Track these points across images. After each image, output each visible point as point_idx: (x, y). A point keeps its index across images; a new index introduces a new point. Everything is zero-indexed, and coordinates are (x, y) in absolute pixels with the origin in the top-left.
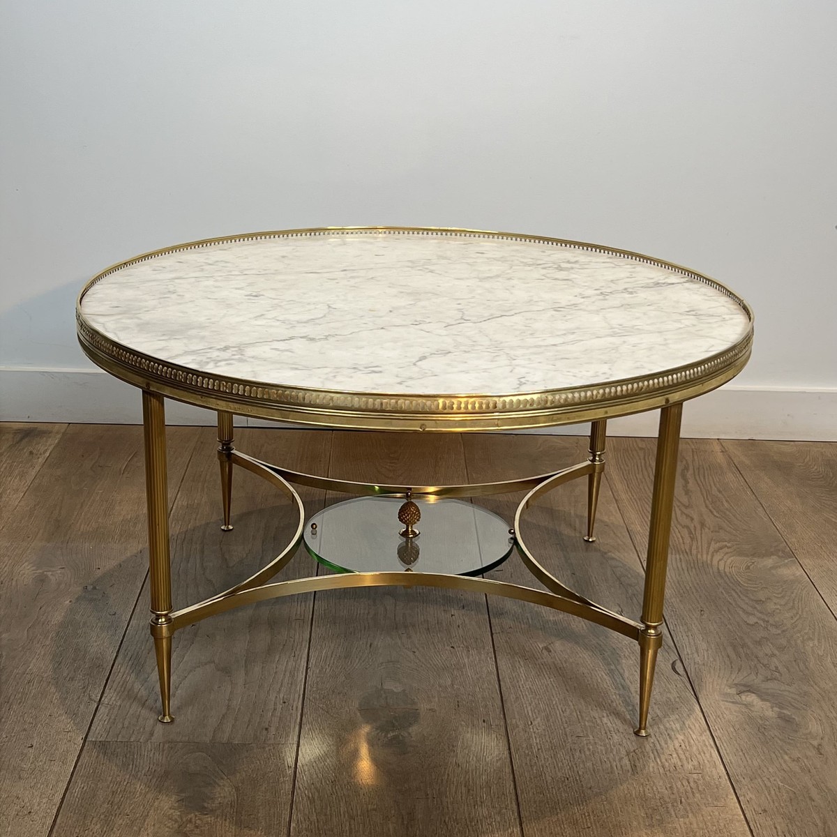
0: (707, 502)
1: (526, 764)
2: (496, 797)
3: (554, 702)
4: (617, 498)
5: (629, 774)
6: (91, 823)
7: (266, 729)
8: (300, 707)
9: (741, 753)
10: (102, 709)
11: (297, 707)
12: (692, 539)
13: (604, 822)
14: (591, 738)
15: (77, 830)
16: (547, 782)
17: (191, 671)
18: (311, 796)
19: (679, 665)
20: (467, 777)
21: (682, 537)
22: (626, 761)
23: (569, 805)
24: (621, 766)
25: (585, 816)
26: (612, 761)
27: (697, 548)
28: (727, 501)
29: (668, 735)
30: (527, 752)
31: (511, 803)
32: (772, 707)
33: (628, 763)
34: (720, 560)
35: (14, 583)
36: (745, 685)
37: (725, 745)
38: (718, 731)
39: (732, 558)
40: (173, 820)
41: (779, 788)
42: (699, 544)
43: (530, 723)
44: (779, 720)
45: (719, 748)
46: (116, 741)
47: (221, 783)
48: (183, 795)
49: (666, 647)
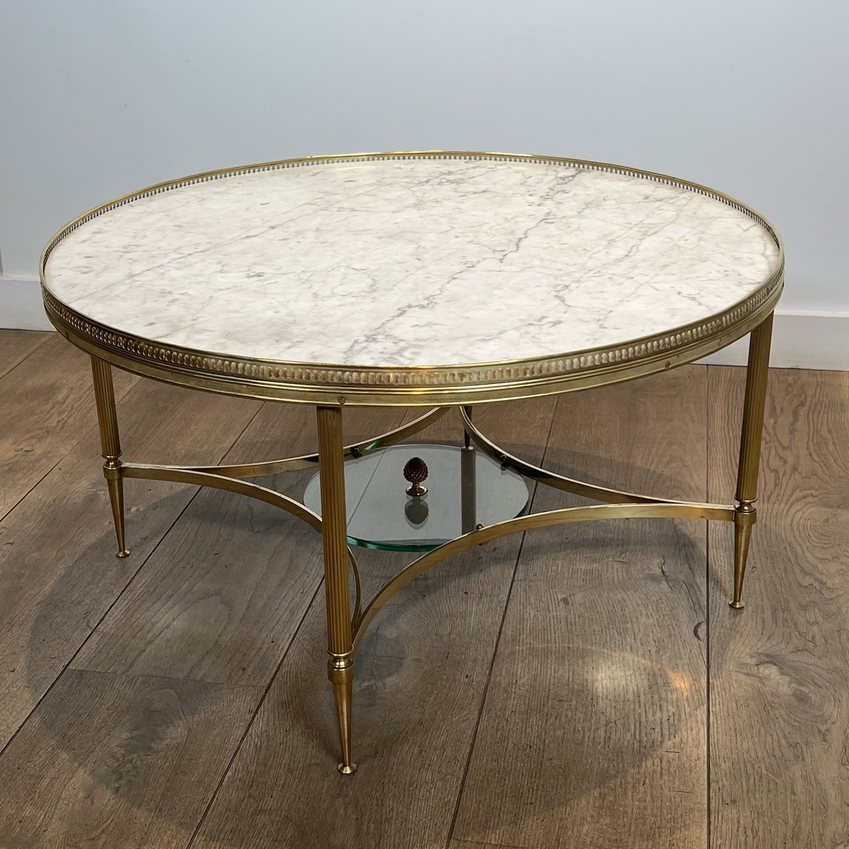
0: (811, 443)
1: (493, 727)
2: (447, 760)
4: (710, 435)
5: (599, 747)
6: (37, 754)
7: (244, 669)
8: (287, 647)
9: (733, 734)
10: (94, 637)
12: (776, 485)
13: (551, 798)
14: (574, 703)
15: (20, 761)
16: (507, 749)
17: (195, 602)
19: (703, 627)
20: (426, 736)
21: (765, 482)
22: (601, 732)
24: (594, 737)
25: (533, 791)
26: (587, 730)
27: (778, 496)
28: (834, 443)
29: (660, 706)
30: (498, 714)
31: (460, 770)
32: (790, 683)
33: (603, 734)
34: (799, 510)
35: (65, 501)
36: (768, 656)
37: (719, 722)
38: (718, 706)
39: (813, 509)
40: (115, 759)
41: (761, 776)
42: (782, 491)
43: (514, 682)
44: (792, 699)
45: (711, 725)
46: (94, 671)
47: (176, 722)
48: (135, 733)
49: (697, 606)
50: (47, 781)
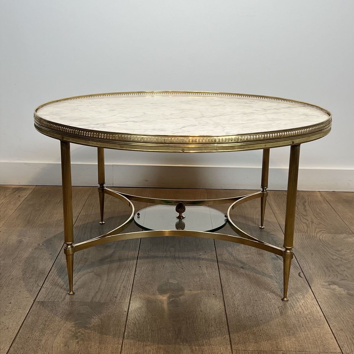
0: (315, 214)
1: (232, 311)
2: (218, 323)
3: (245, 288)
4: (274, 212)
5: (279, 315)
6: (35, 332)
7: (116, 297)
9: (330, 308)
10: (43, 289)
11: (130, 289)
12: (308, 227)
13: (267, 333)
14: (262, 301)
15: (28, 335)
16: (241, 318)
17: (83, 275)
18: (134, 322)
19: (302, 274)
20: (206, 316)
21: (303, 227)
22: (278, 310)
23: (252, 327)
24: (276, 312)
25: (259, 331)
26: (271, 310)
27: (310, 231)
28: (323, 214)
29: (297, 300)
30: (233, 306)
31: (225, 326)
32: (344, 290)
33: (278, 311)
34: (320, 235)
35: (8, 243)
36: (332, 282)
37: (323, 304)
38: (320, 299)
39: (326, 235)
40: (72, 331)
41: (348, 321)
42: (311, 229)
43: (234, 295)
44: (348, 295)
45: (320, 305)
46: (48, 301)
47: (94, 317)
48: (77, 322)
49: (296, 267)
50: (44, 341)
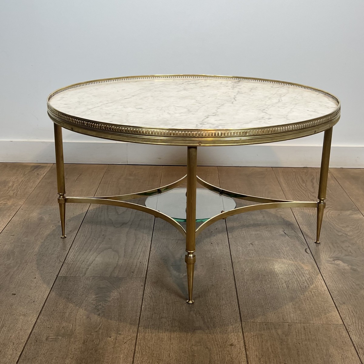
1: (242, 285)
2: (229, 297)
3: (254, 263)
4: (283, 189)
5: (286, 289)
6: (59, 305)
7: (133, 272)
8: (147, 264)
9: (334, 282)
10: (65, 265)
11: (146, 264)
13: (275, 306)
14: (270, 276)
15: (53, 308)
16: (250, 292)
17: (102, 251)
18: (151, 296)
19: (308, 250)
20: (217, 290)
22: (284, 285)
23: (260, 300)
25: (267, 304)
26: (278, 284)
28: (330, 190)
29: (303, 275)
30: (242, 281)
31: (235, 299)
32: (348, 266)
33: (285, 285)
34: (327, 212)
35: (30, 220)
36: (336, 258)
37: (327, 279)
38: (325, 274)
39: (332, 211)
40: (93, 304)
41: (350, 295)
43: (244, 271)
44: (351, 270)
45: (325, 280)
46: (70, 276)
47: (114, 291)
48: (97, 296)
49: (303, 243)
50: (68, 314)
